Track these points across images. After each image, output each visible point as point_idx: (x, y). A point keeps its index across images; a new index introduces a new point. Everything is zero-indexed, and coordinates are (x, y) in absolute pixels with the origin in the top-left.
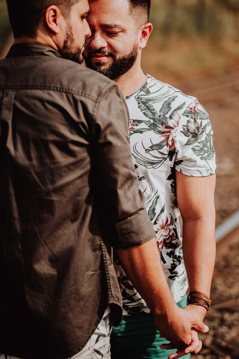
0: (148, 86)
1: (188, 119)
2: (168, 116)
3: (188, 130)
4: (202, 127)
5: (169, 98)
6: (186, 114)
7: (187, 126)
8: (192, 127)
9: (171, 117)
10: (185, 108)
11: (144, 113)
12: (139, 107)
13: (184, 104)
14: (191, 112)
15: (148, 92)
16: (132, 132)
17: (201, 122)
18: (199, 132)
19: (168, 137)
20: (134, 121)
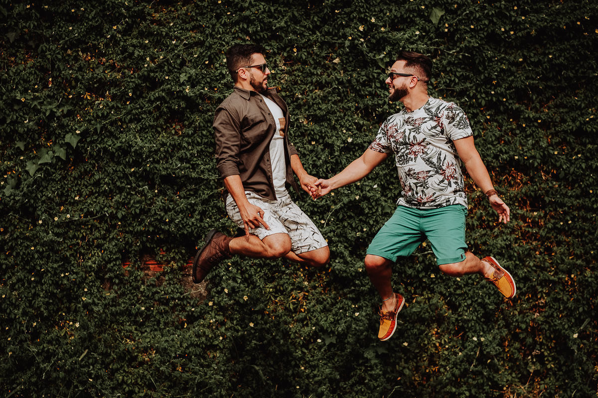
14: (449, 108)
19: (439, 122)
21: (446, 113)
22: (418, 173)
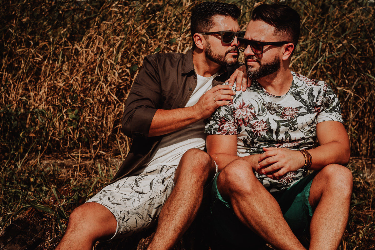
0: (295, 83)
2: (315, 101)
4: (331, 99)
5: (309, 90)
9: (317, 101)
11: (300, 101)
12: (296, 99)
13: (321, 89)
15: (297, 86)
16: (297, 115)
17: (330, 96)
18: (329, 102)
20: (295, 108)
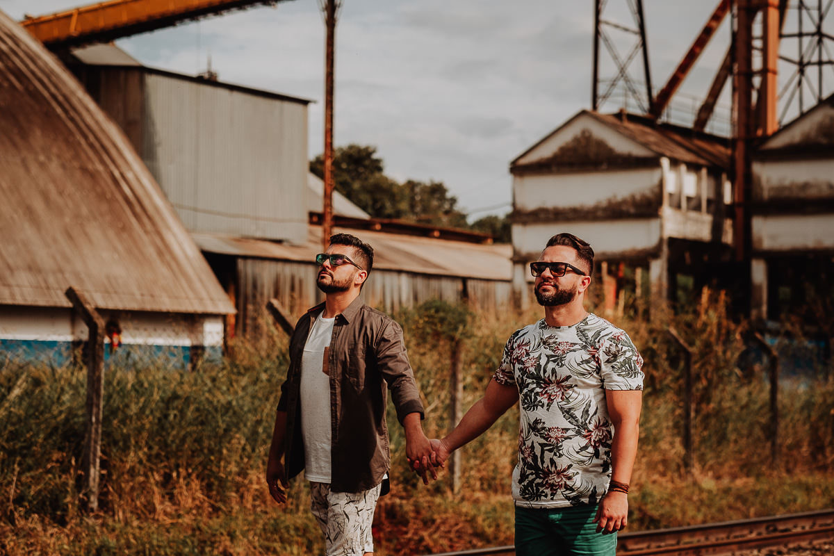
1: (611, 343)
3: (610, 351)
6: (611, 339)
7: (609, 348)
8: (613, 349)
10: (610, 336)
21: (607, 344)
22: (550, 429)
